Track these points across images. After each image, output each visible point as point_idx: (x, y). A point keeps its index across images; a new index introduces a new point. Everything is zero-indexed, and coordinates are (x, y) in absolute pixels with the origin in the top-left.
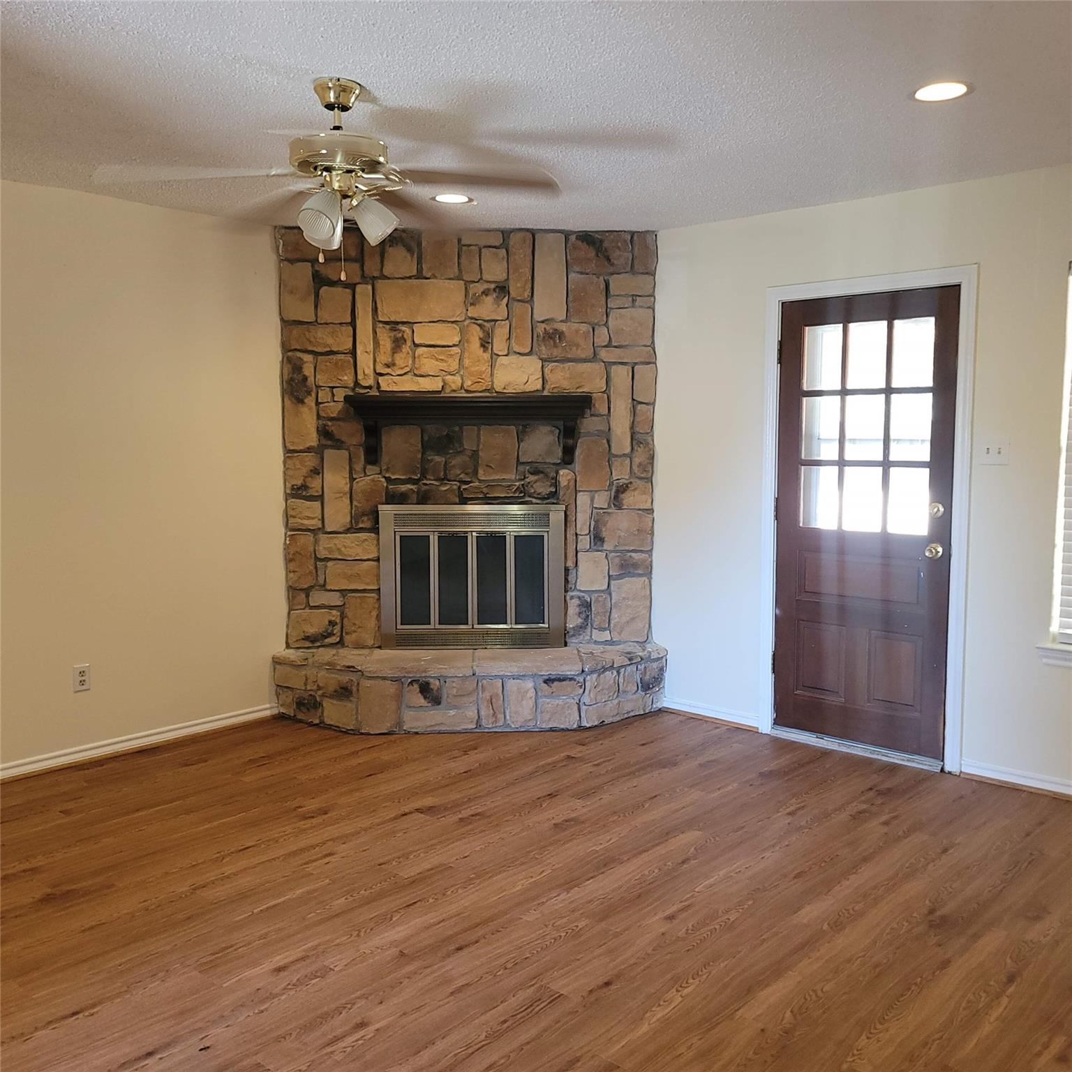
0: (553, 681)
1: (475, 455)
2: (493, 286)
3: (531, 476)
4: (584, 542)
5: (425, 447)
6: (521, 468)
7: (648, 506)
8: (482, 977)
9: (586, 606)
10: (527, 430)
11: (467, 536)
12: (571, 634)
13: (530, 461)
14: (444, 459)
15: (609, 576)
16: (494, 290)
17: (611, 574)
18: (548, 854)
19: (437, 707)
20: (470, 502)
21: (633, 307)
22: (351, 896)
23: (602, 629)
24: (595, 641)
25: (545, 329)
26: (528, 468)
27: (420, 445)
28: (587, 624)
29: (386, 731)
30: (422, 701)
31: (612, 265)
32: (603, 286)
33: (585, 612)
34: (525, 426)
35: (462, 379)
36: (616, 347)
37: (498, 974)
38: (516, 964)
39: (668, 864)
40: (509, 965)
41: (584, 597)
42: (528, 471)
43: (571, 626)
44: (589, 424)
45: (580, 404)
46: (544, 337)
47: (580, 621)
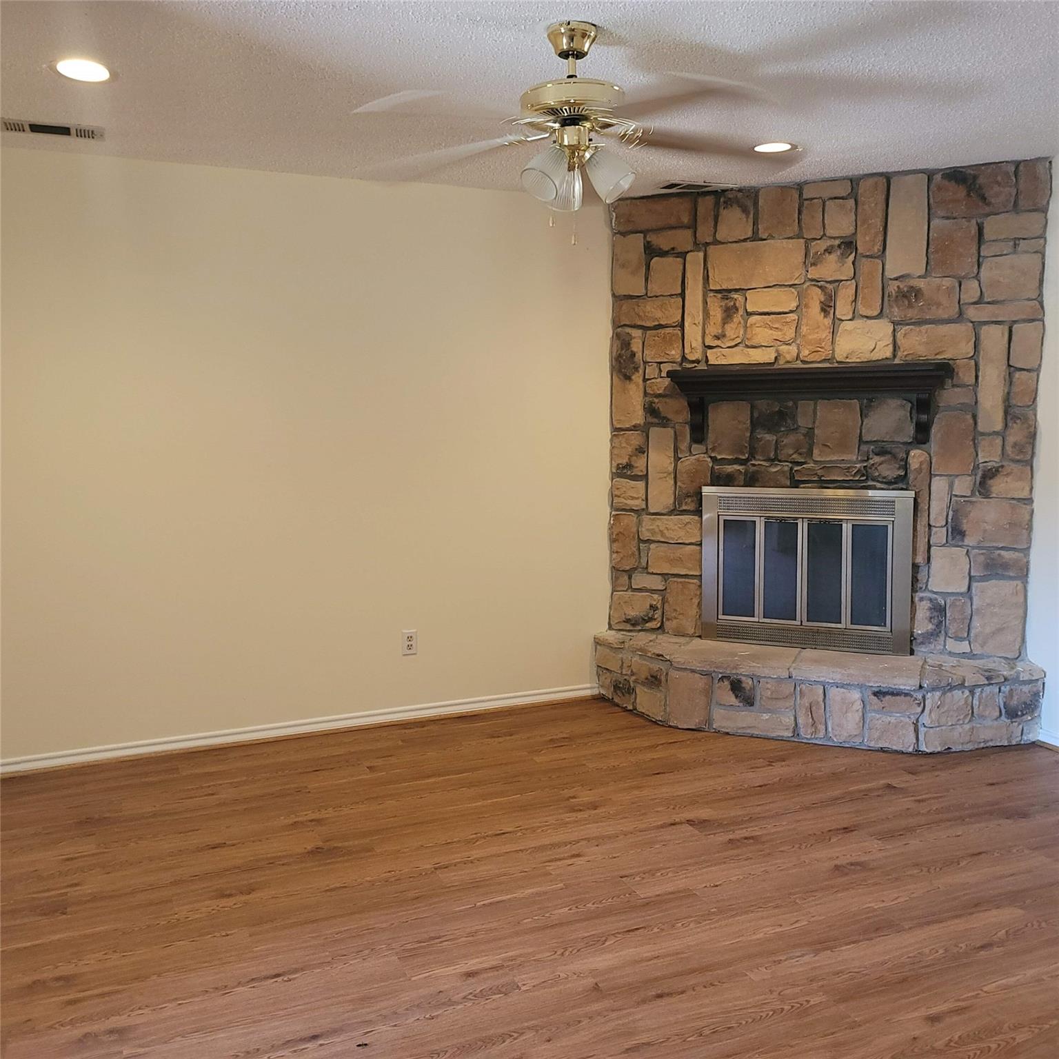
0: (885, 694)
1: (810, 433)
2: (837, 242)
3: (875, 456)
4: (939, 535)
5: (755, 424)
6: (864, 448)
7: (1025, 494)
8: (669, 1038)
9: (939, 611)
10: (872, 404)
11: (797, 523)
12: (918, 641)
13: (875, 439)
14: (775, 438)
15: (970, 578)
16: (839, 246)
17: (972, 574)
18: (813, 900)
19: (749, 708)
20: (802, 486)
21: (1015, 252)
22: (577, 907)
23: (958, 639)
24: (950, 652)
25: (898, 287)
26: (872, 447)
27: (749, 421)
28: (940, 632)
29: (694, 727)
30: (732, 699)
31: (988, 204)
32: (974, 230)
33: (938, 616)
34: (870, 400)
35: (798, 349)
36: (989, 303)
37: (689, 1039)
38: (714, 1032)
39: (960, 945)
40: (706, 1031)
41: (936, 599)
42: (873, 451)
43: (920, 632)
44: (950, 396)
45: (941, 373)
46: (897, 297)
47: (930, 627)
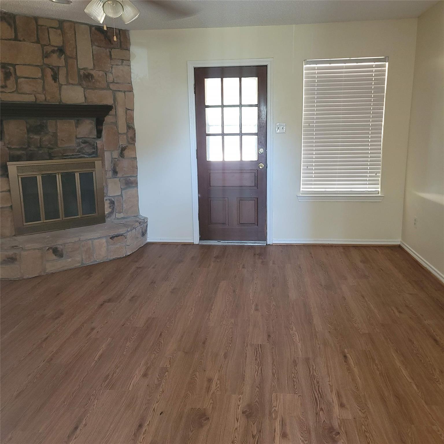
0: (114, 237)
1: (55, 135)
2: (56, 49)
3: (82, 144)
4: (110, 174)
5: (29, 131)
6: (78, 140)
7: (134, 156)
9: (112, 203)
10: (79, 122)
11: (56, 175)
12: (107, 216)
13: (82, 137)
14: (39, 137)
15: (121, 188)
16: (57, 50)
17: (122, 188)
18: (184, 302)
19: (62, 258)
20: (55, 158)
21: (122, 65)
23: (120, 213)
24: (117, 218)
25: (84, 73)
26: (81, 140)
27: (26, 130)
28: (114, 211)
29: (38, 275)
30: (54, 257)
31: (112, 44)
32: (108, 54)
33: (113, 206)
34: (78, 120)
35: (45, 96)
36: (115, 83)
39: (230, 293)
41: (111, 199)
42: (81, 142)
43: (107, 213)
44: (108, 119)
45: (106, 109)
46: (84, 77)
47: (110, 210)
